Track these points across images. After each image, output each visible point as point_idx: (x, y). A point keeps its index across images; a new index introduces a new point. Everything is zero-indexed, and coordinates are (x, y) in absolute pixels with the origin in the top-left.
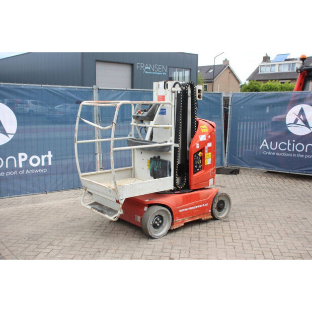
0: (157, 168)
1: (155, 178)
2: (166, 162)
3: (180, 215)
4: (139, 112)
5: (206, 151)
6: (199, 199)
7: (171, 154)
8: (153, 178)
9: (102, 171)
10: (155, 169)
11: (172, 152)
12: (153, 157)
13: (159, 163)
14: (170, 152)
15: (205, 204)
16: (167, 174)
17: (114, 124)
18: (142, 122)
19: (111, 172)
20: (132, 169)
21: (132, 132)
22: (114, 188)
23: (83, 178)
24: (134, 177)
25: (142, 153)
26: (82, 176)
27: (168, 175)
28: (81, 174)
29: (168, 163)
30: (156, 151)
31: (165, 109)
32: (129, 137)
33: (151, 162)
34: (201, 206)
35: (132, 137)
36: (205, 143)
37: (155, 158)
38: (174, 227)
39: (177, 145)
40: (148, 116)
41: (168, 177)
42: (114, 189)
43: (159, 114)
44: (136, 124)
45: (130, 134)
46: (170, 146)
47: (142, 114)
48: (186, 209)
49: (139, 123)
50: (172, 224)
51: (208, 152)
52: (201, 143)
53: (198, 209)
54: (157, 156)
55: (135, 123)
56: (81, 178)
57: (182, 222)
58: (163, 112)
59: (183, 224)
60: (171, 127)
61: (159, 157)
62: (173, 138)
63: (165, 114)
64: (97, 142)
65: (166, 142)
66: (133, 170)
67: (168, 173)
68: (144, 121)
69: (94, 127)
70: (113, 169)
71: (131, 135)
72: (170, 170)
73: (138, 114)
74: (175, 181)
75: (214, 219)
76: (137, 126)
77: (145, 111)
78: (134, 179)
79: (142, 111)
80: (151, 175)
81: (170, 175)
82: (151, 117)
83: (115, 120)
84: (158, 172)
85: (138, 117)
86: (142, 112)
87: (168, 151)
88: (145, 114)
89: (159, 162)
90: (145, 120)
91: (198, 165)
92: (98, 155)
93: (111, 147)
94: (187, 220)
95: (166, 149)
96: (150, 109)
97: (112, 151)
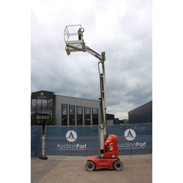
3: (98, 165)
5: (110, 146)
6: (107, 161)
15: (109, 163)
34: (107, 164)
36: (110, 143)
38: (96, 169)
48: (101, 164)
50: (95, 168)
51: (111, 146)
52: (107, 143)
53: (106, 165)
57: (99, 168)
59: (100, 169)
75: (114, 169)
91: (107, 150)
94: (101, 168)
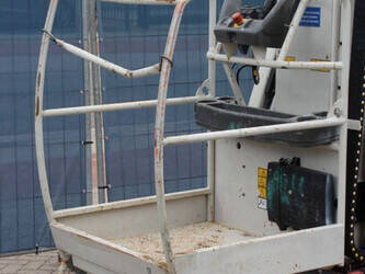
0: (291, 197)
1: (283, 228)
2: (321, 177)
4: (237, 21)
7: (337, 152)
8: (275, 226)
9: (107, 205)
10: (285, 199)
11: (342, 146)
12: (276, 159)
13: (297, 182)
14: (334, 145)
16: (323, 216)
17: (165, 64)
18: (244, 50)
19: (153, 204)
20: (207, 196)
21: (210, 81)
22: (164, 260)
23: (60, 225)
24: (213, 221)
25: (239, 147)
26: (58, 219)
27: (327, 221)
28: (53, 214)
29: (328, 179)
30: (292, 143)
31: (318, 9)
32: (198, 97)
33: (270, 177)
35: (210, 96)
37: (283, 162)
39: (356, 125)
40: (264, 32)
41: (328, 227)
42: (162, 266)
43: (301, 24)
44: (224, 57)
45: (203, 85)
46: (333, 129)
47: (247, 25)
49: (234, 55)
54: (289, 158)
55: (221, 52)
56: (53, 224)
58: (312, 18)
60: (337, 70)
61: (297, 161)
62: (343, 102)
63: (318, 25)
64: (90, 113)
65: (324, 115)
66: (211, 197)
67: (327, 212)
68: (252, 47)
69: (82, 60)
70: (161, 195)
71: (205, 91)
72: (335, 203)
73: (231, 25)
74: (348, 238)
76: (228, 63)
77: (255, 15)
78: (215, 227)
79: (245, 16)
80: (271, 218)
81: (334, 221)
82: (274, 36)
83: (169, 50)
84: (294, 207)
85: (231, 35)
86: (245, 21)
87: (329, 143)
88: (258, 25)
89: (298, 177)
90: (257, 44)
92: (93, 146)
93: (158, 132)
95: (322, 137)
96: (273, 11)
97: (158, 147)
